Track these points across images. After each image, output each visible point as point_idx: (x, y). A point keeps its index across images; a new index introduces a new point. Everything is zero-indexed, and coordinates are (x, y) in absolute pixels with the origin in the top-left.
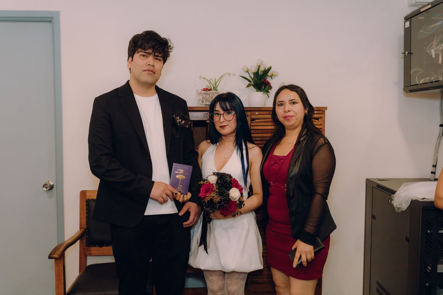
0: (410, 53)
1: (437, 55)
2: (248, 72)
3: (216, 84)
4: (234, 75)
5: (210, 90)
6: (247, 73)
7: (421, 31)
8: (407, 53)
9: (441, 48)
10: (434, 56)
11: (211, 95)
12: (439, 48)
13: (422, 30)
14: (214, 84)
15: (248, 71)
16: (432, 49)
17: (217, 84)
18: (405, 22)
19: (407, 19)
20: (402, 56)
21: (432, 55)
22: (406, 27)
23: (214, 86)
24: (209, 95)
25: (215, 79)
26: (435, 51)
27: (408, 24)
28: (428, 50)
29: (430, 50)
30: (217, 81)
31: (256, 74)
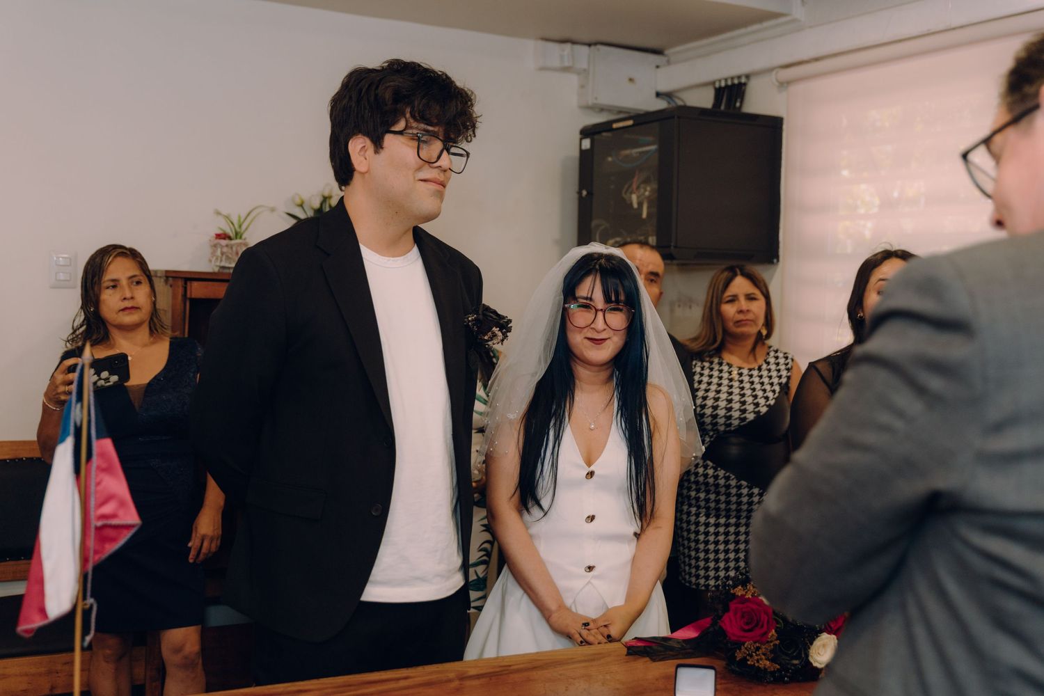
0: (590, 194)
1: (640, 204)
2: (301, 206)
3: (240, 226)
4: (273, 210)
5: (230, 238)
6: (301, 208)
7: (610, 159)
8: (584, 193)
9: (647, 193)
10: (635, 206)
11: (234, 249)
12: (643, 194)
13: (610, 156)
14: (236, 226)
15: (304, 206)
16: (631, 193)
17: (244, 227)
18: (581, 139)
19: (586, 133)
20: (576, 196)
21: (631, 204)
22: (584, 147)
23: (238, 230)
24: (232, 248)
25: (239, 217)
26: (638, 197)
27: (586, 144)
28: (626, 193)
29: (628, 194)
30: (242, 220)
31: (319, 211)
